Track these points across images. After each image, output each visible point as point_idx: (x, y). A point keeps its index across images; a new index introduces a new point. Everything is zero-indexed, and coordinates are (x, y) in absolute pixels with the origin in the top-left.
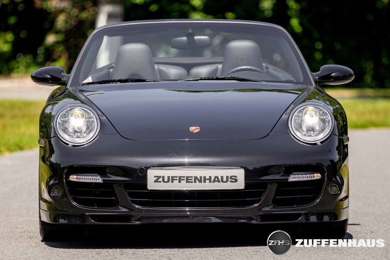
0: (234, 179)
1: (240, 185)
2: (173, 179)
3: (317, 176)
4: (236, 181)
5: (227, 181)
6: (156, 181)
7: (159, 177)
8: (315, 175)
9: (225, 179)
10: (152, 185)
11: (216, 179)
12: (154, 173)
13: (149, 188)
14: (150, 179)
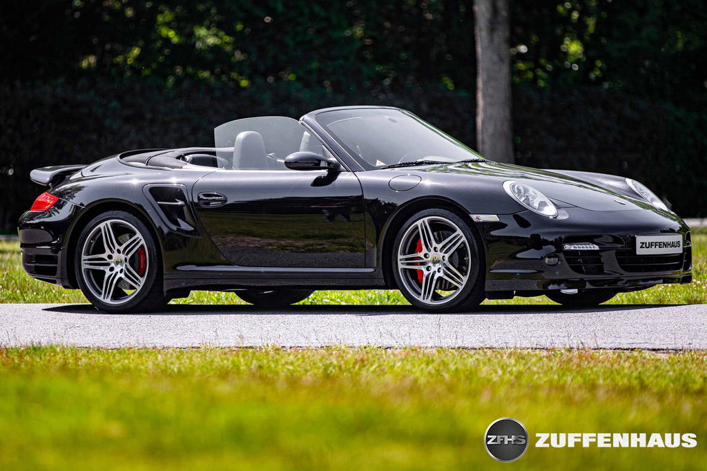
2: (651, 245)
6: (641, 247)
7: (643, 243)
10: (640, 251)
12: (640, 239)
13: (638, 253)
14: (638, 245)
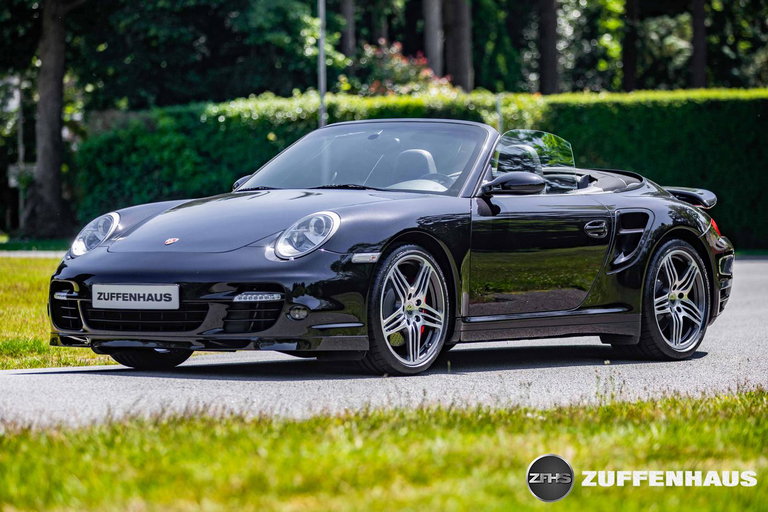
0: (168, 297)
1: (174, 304)
2: (111, 296)
3: (276, 297)
4: (170, 299)
5: (161, 300)
6: (99, 299)
7: (101, 294)
8: (275, 296)
9: (159, 298)
10: (97, 304)
11: (150, 298)
12: (97, 289)
13: (94, 306)
14: (95, 296)
